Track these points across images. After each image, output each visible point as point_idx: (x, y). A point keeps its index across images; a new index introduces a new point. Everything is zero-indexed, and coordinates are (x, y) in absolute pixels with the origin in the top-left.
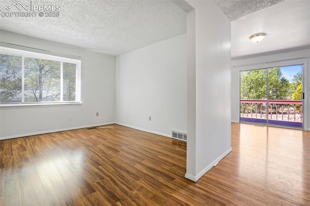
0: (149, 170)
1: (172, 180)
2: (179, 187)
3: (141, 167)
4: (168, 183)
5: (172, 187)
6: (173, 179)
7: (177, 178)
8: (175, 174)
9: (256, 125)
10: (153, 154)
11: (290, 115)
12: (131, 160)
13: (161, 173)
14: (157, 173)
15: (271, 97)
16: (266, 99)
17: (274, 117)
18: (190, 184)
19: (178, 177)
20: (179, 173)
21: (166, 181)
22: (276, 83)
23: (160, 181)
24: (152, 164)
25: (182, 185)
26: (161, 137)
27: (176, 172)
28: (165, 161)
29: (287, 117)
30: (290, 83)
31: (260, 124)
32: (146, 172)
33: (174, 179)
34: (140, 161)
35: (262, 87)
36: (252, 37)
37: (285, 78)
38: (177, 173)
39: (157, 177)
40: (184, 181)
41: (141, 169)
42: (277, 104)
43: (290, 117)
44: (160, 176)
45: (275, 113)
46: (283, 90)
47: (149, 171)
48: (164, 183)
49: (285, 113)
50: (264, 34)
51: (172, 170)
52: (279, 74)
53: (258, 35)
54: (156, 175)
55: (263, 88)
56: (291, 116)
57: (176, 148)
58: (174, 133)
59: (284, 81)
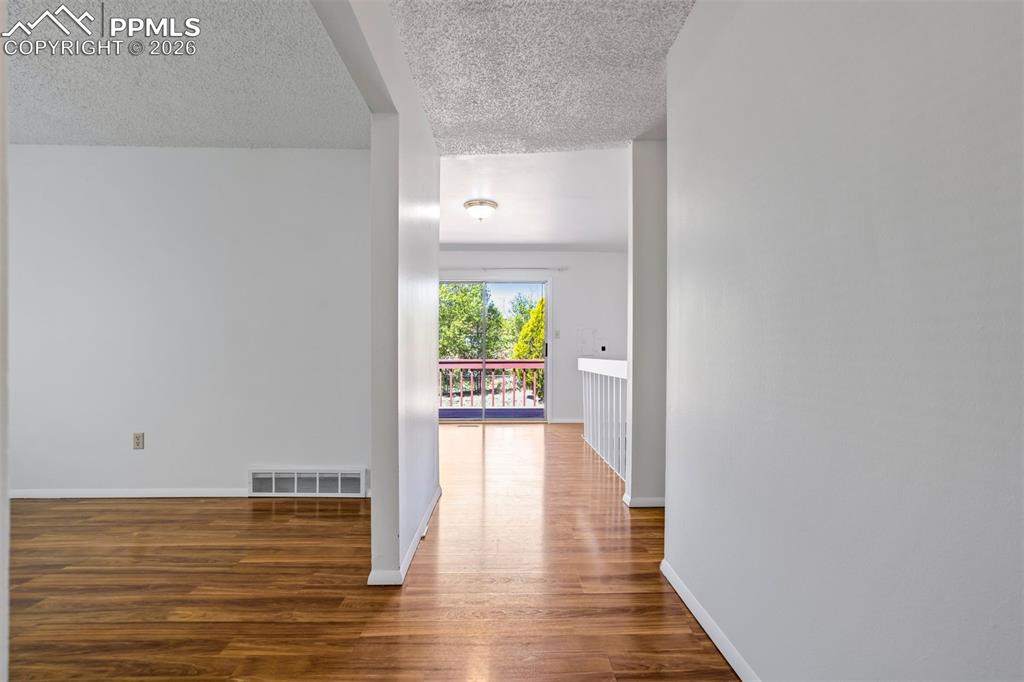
0: (239, 608)
1: (339, 604)
2: (369, 611)
3: (202, 613)
4: (329, 615)
5: (350, 620)
6: (338, 601)
7: (349, 594)
8: (337, 587)
9: (461, 425)
10: (216, 561)
11: (506, 394)
12: (135, 606)
13: (290, 600)
14: (275, 606)
15: (467, 351)
16: (456, 358)
17: (476, 402)
18: (391, 594)
19: (348, 591)
20: (345, 582)
21: (321, 615)
22: (478, 316)
23: (300, 620)
24: (241, 590)
25: (372, 604)
26: (203, 501)
27: (332, 583)
28: (277, 566)
29: (501, 399)
30: (504, 317)
31: (468, 420)
32: (235, 617)
33: (342, 599)
34: (179, 597)
35: (449, 327)
36: (469, 204)
37: (494, 307)
38: (337, 583)
39: (284, 616)
40: (371, 595)
41: (204, 616)
42: (472, 370)
43: (506, 400)
44: (292, 609)
45: (477, 392)
46: (492, 334)
47: (244, 611)
48: (316, 620)
49: (496, 391)
50: (494, 204)
51: (319, 582)
52: (485, 295)
53: (482, 202)
54: (275, 611)
55: (452, 328)
56: (509, 396)
57: (287, 521)
58: (261, 476)
59: (492, 310)
